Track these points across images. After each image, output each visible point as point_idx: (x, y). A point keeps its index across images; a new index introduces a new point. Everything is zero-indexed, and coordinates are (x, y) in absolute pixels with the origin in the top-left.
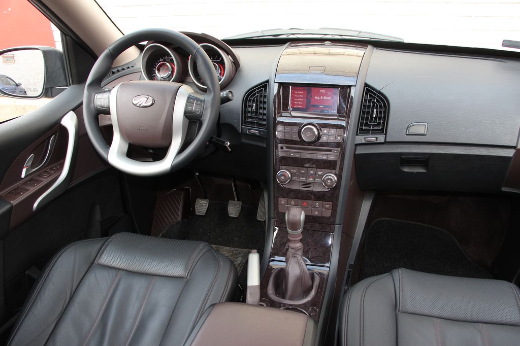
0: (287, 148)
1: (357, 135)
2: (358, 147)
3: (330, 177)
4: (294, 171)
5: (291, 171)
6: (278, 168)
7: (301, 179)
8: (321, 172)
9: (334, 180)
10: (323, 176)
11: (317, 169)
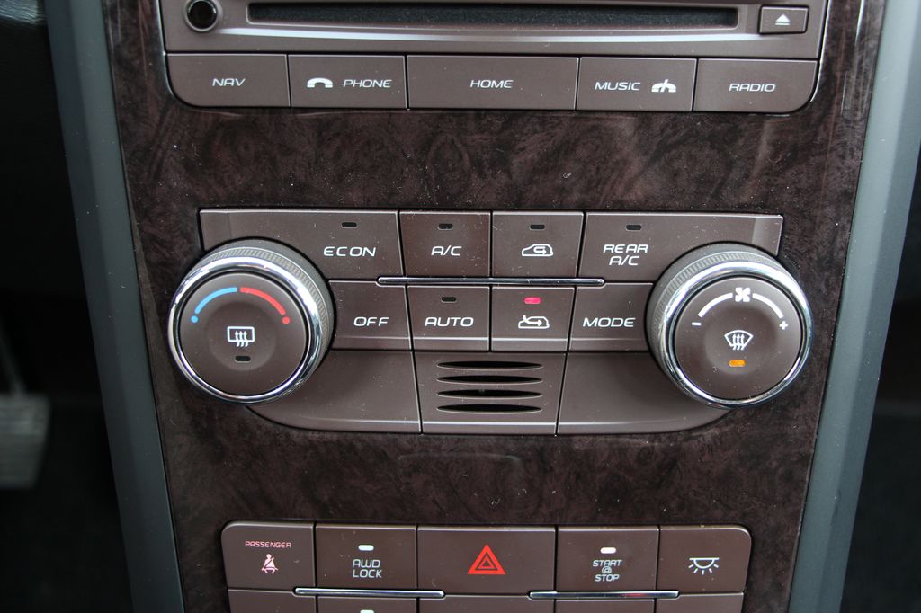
0: (264, 10)
3: (750, 296)
4: (357, 252)
5: (325, 251)
6: (187, 236)
7: (435, 323)
8: (637, 248)
9: (784, 325)
10: (655, 279)
11: (588, 214)
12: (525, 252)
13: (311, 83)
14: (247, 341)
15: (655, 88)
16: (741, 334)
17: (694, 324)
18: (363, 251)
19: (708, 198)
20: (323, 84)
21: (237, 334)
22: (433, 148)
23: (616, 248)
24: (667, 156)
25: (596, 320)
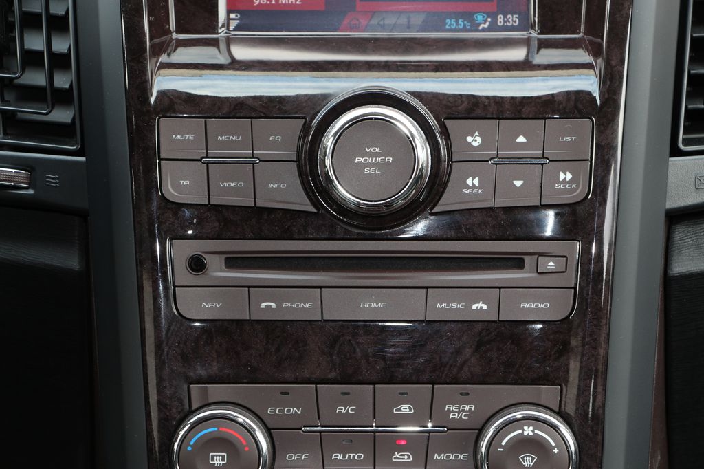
0: (234, 261)
1: (675, 152)
2: (680, 233)
3: (533, 431)
4: (289, 411)
5: (269, 410)
6: (181, 401)
7: (339, 458)
8: (467, 408)
9: (556, 451)
10: (479, 427)
11: (436, 386)
12: (396, 410)
13: (263, 305)
14: (221, 462)
15: (474, 307)
16: (529, 456)
17: (499, 450)
18: (293, 410)
19: (512, 376)
20: (271, 306)
21: (215, 458)
22: (338, 345)
23: (454, 408)
24: (484, 348)
25: (443, 455)
